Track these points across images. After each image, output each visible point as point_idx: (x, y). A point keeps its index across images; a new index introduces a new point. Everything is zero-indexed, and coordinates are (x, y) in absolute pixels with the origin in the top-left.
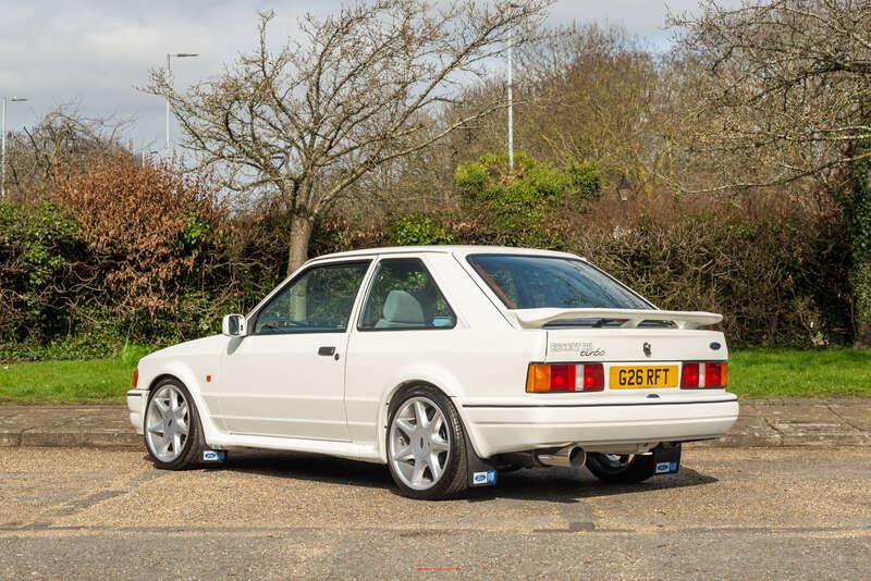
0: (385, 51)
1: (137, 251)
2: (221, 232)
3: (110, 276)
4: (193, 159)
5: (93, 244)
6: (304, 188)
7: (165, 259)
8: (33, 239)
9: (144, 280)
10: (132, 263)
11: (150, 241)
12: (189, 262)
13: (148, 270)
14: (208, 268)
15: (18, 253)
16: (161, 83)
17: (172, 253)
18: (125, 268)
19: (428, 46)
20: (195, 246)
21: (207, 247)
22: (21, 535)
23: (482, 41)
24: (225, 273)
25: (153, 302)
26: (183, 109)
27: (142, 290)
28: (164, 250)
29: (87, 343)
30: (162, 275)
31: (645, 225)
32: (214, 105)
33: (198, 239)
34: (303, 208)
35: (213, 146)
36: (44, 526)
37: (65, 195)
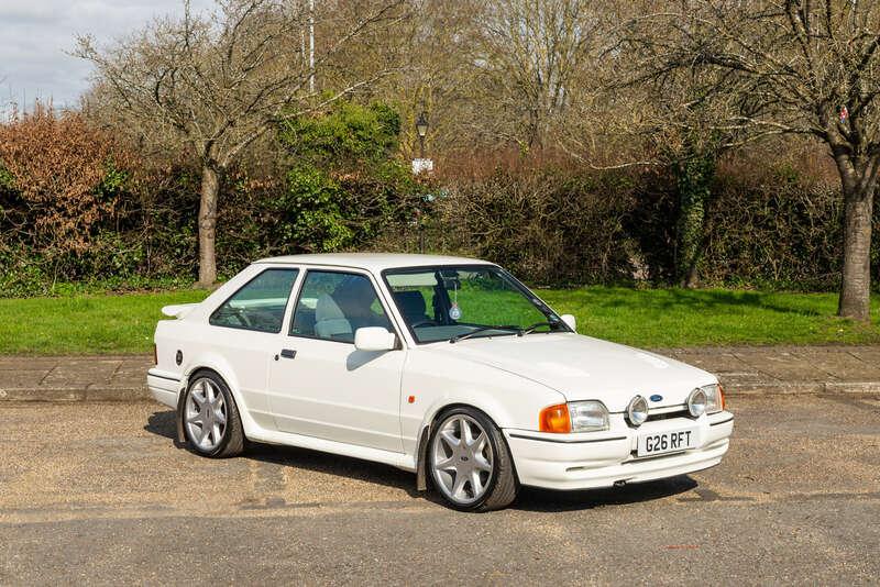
1: (65, 199)
2: (137, 182)
3: (40, 221)
5: (25, 193)
6: (214, 147)
7: (88, 206)
9: (71, 225)
10: (59, 210)
11: (76, 190)
12: (110, 207)
13: (74, 215)
14: (124, 214)
16: (86, 49)
17: (96, 200)
18: (52, 215)
20: (113, 195)
21: (126, 194)
24: (138, 216)
25: (80, 245)
27: (70, 233)
28: (88, 198)
29: (20, 282)
30: (88, 220)
33: (117, 188)
34: (212, 163)
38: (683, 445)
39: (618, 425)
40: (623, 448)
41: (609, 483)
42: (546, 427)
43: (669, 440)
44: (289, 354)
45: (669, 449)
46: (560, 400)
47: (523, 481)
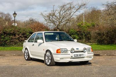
0: (68, 10)
4: (46, 23)
6: (59, 26)
8: (27, 32)
15: (26, 34)
16: (42, 14)
19: (73, 9)
22: (23, 66)
23: (80, 8)
26: (44, 17)
31: (100, 30)
32: (48, 16)
34: (58, 28)
35: (48, 21)
36: (26, 65)
37: (31, 27)
38: (82, 56)
39: (69, 52)
40: (70, 56)
41: (68, 61)
42: (57, 52)
43: (79, 55)
44: (33, 45)
45: (79, 57)
46: (59, 48)
47: (55, 61)
